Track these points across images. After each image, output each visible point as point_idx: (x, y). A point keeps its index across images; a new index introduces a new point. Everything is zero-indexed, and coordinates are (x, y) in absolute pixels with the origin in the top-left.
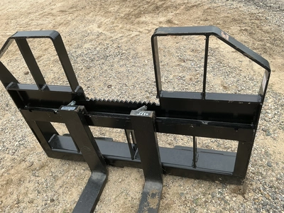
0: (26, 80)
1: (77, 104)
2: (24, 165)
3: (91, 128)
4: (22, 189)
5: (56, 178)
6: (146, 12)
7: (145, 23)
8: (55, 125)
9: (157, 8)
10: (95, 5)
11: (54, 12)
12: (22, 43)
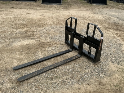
0: (69, 25)
1: (74, 32)
2: (60, 43)
3: (74, 38)
4: (57, 45)
5: (64, 47)
6: (113, 29)
7: (110, 31)
8: (69, 35)
9: (118, 29)
10: (100, 22)
11: (87, 19)
12: (72, 19)
